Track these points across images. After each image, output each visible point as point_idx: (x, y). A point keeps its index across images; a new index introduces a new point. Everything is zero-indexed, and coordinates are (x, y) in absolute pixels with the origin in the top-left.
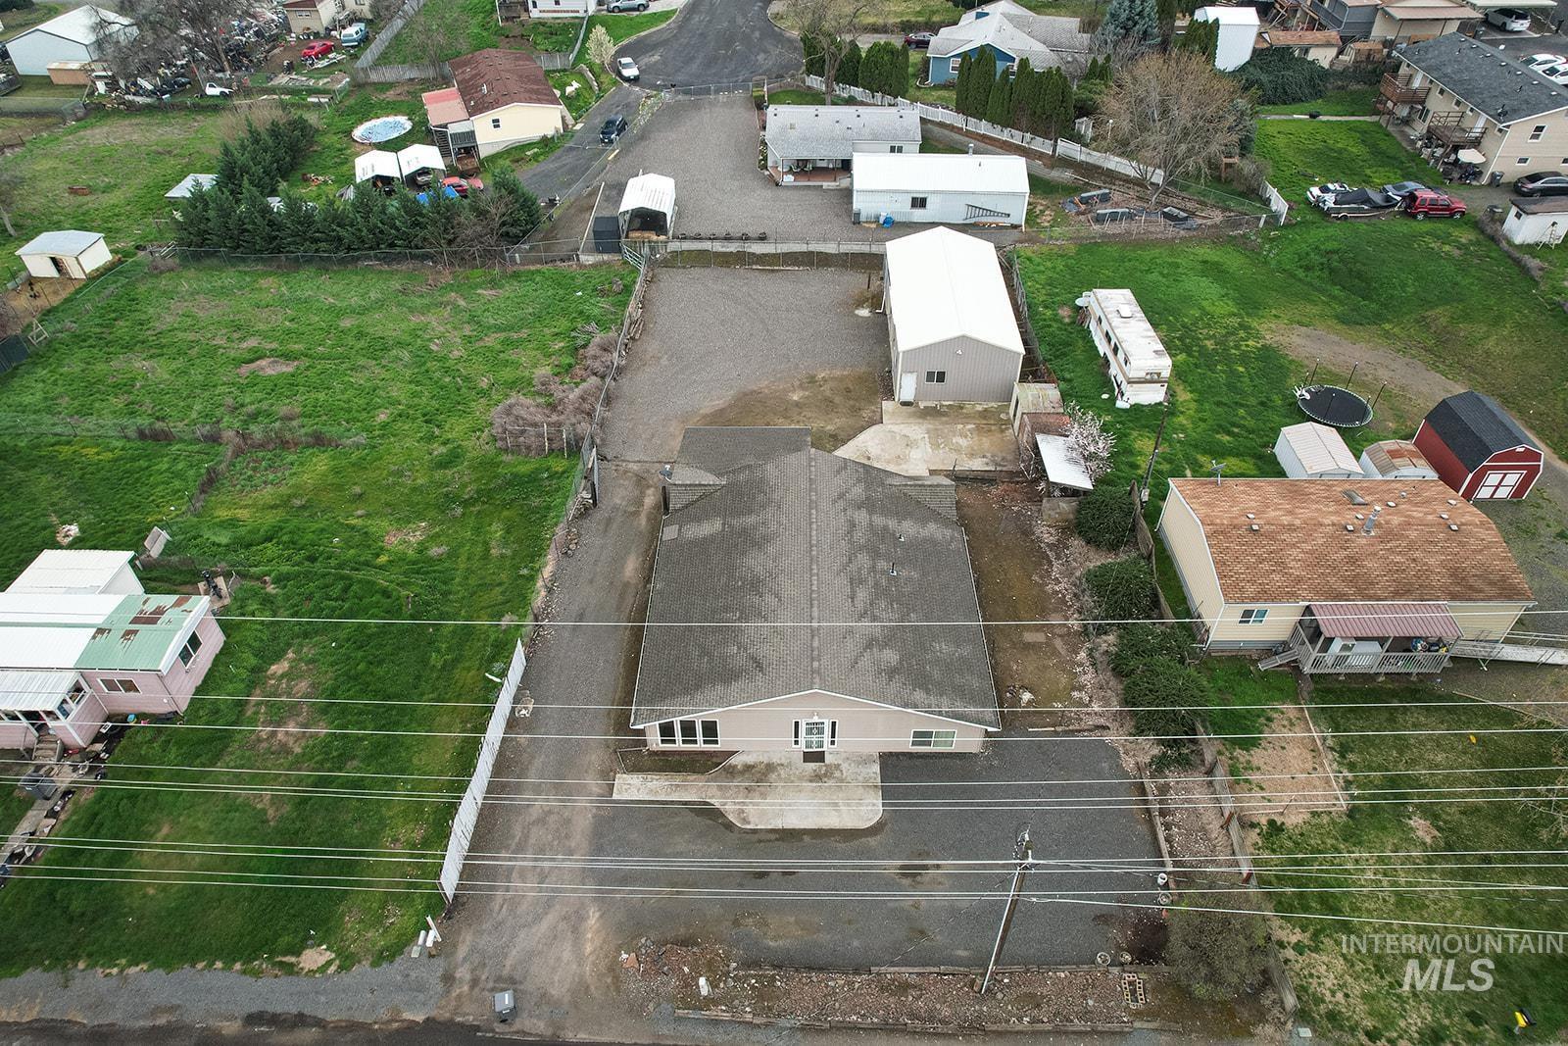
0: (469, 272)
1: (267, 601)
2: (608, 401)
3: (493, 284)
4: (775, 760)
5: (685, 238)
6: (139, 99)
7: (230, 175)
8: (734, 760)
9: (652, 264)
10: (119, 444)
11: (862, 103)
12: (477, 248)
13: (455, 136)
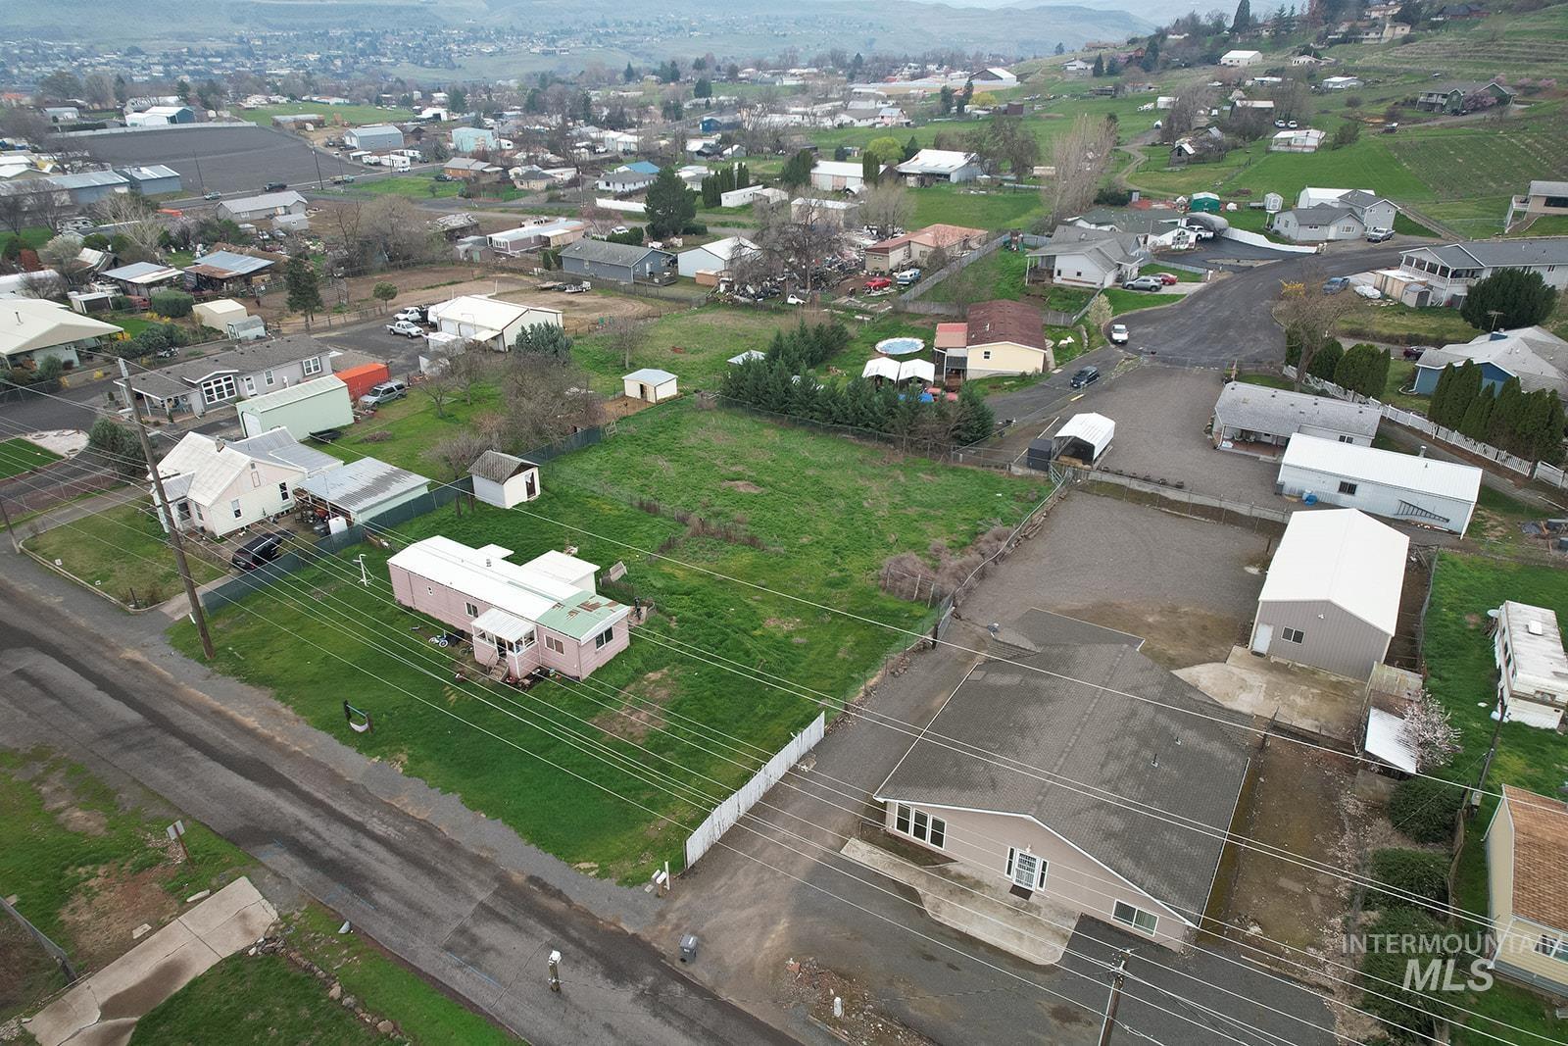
0: (918, 459)
1: (667, 631)
2: (982, 575)
3: (934, 472)
4: (986, 881)
5: (1107, 471)
6: (742, 299)
7: (773, 354)
8: (950, 866)
9: (1070, 485)
10: (625, 508)
11: (1333, 397)
12: (931, 441)
13: (950, 359)
